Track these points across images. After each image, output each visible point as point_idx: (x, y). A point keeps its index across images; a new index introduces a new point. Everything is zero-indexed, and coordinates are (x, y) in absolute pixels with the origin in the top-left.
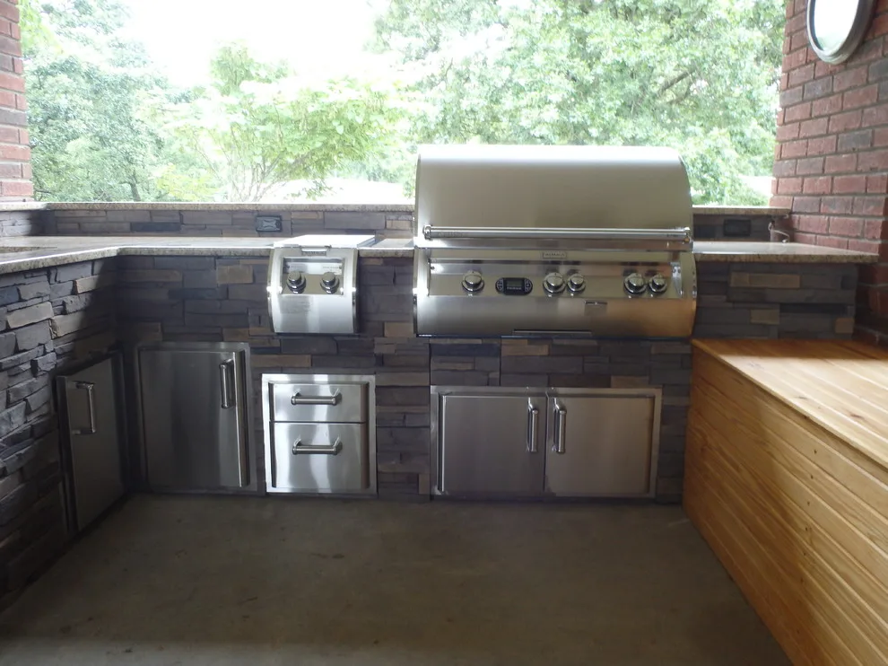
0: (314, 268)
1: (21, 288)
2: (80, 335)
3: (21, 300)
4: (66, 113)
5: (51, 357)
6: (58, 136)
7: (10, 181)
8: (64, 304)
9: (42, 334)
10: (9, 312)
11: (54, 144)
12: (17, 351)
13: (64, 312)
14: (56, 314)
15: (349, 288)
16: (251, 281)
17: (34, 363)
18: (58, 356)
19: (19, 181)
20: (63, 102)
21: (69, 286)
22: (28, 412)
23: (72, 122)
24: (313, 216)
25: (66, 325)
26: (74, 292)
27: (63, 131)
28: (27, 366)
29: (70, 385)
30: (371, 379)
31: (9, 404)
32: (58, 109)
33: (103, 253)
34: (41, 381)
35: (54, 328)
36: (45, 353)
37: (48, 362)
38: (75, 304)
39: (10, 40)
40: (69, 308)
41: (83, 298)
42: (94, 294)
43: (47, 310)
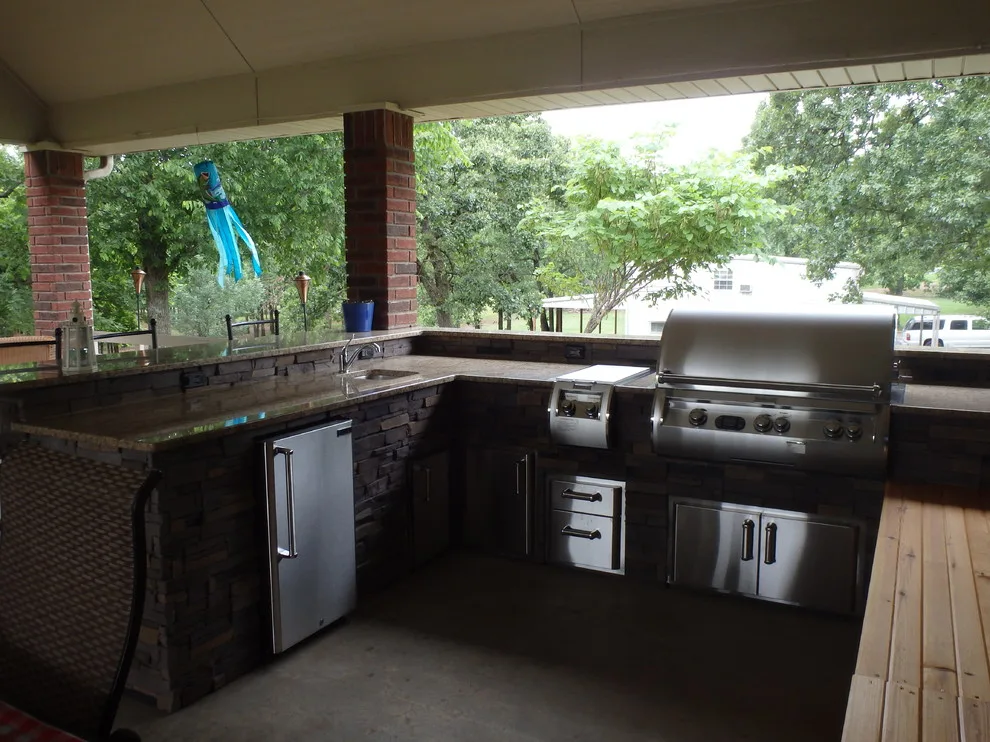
0: (583, 398)
1: (391, 406)
2: (424, 435)
3: (390, 413)
4: (475, 205)
5: (406, 448)
6: (467, 227)
7: (402, 313)
8: (416, 414)
9: (401, 434)
10: (382, 420)
11: (462, 234)
12: (385, 444)
13: (416, 420)
14: (411, 421)
15: (604, 414)
16: (539, 403)
17: (395, 453)
18: (410, 448)
19: (409, 313)
20: (472, 195)
21: (421, 402)
22: (389, 483)
23: (479, 214)
24: (608, 347)
25: (416, 428)
26: (424, 406)
27: (471, 222)
28: (391, 454)
29: (417, 468)
30: (622, 484)
31: (378, 477)
32: (468, 202)
33: (444, 380)
34: (397, 464)
35: (409, 430)
36: (402, 446)
37: (403, 452)
38: (423, 414)
39: (408, 214)
40: (420, 417)
41: (429, 410)
42: (437, 407)
43: (405, 419)
